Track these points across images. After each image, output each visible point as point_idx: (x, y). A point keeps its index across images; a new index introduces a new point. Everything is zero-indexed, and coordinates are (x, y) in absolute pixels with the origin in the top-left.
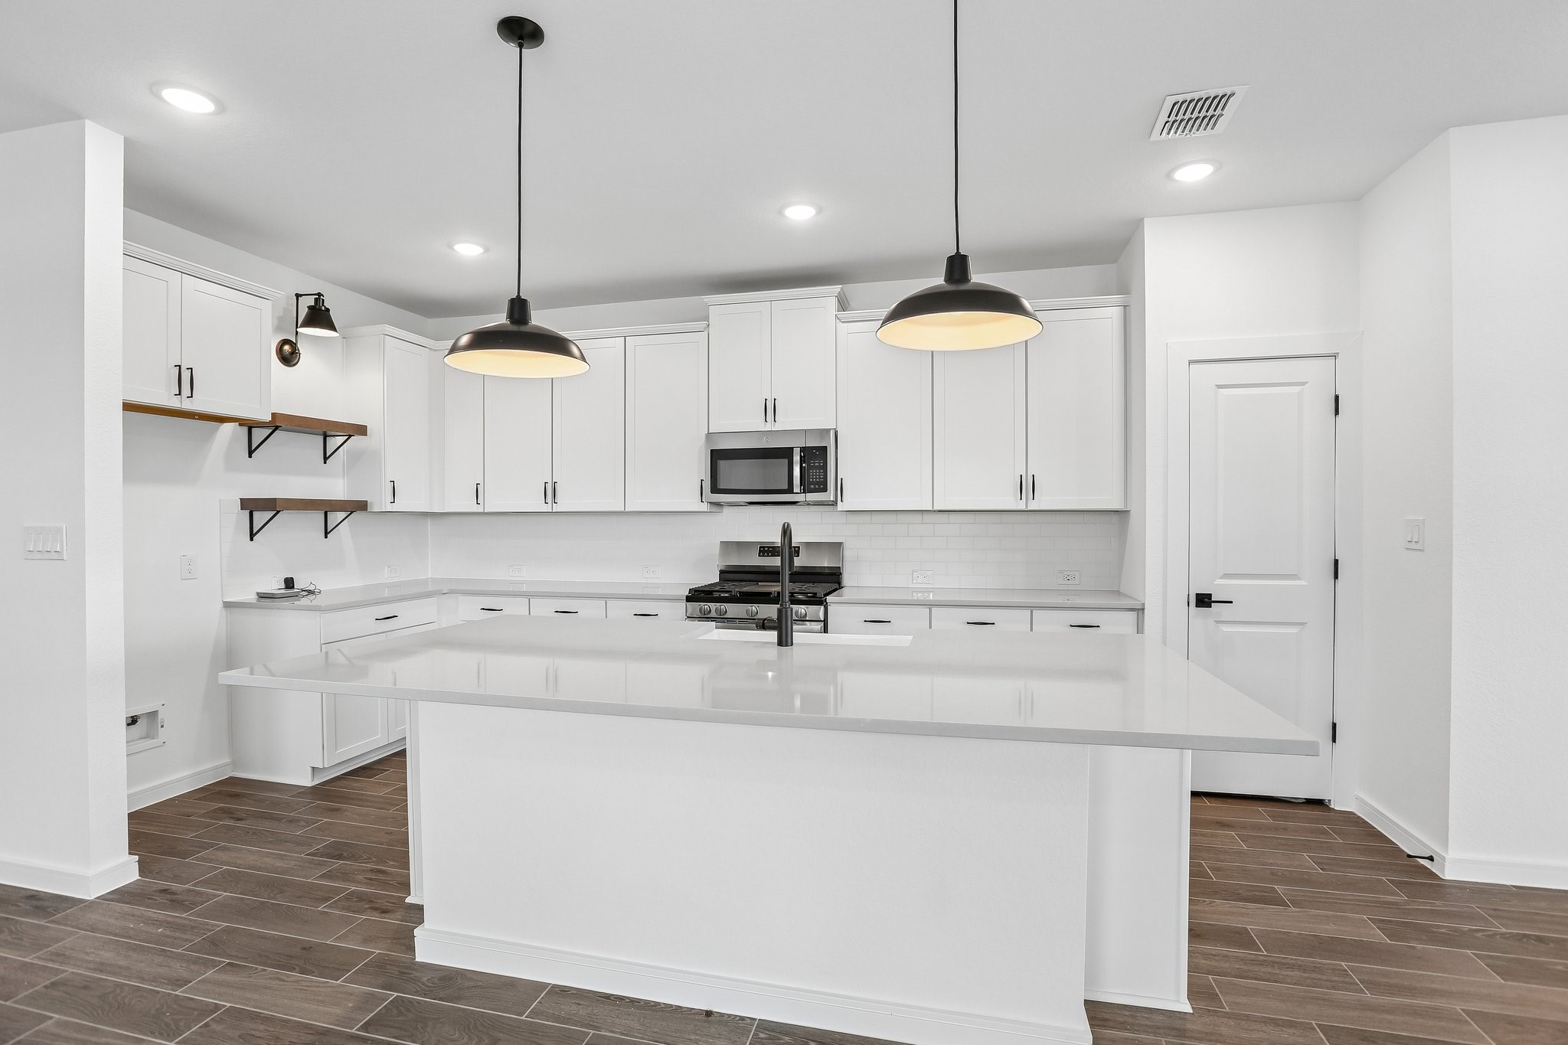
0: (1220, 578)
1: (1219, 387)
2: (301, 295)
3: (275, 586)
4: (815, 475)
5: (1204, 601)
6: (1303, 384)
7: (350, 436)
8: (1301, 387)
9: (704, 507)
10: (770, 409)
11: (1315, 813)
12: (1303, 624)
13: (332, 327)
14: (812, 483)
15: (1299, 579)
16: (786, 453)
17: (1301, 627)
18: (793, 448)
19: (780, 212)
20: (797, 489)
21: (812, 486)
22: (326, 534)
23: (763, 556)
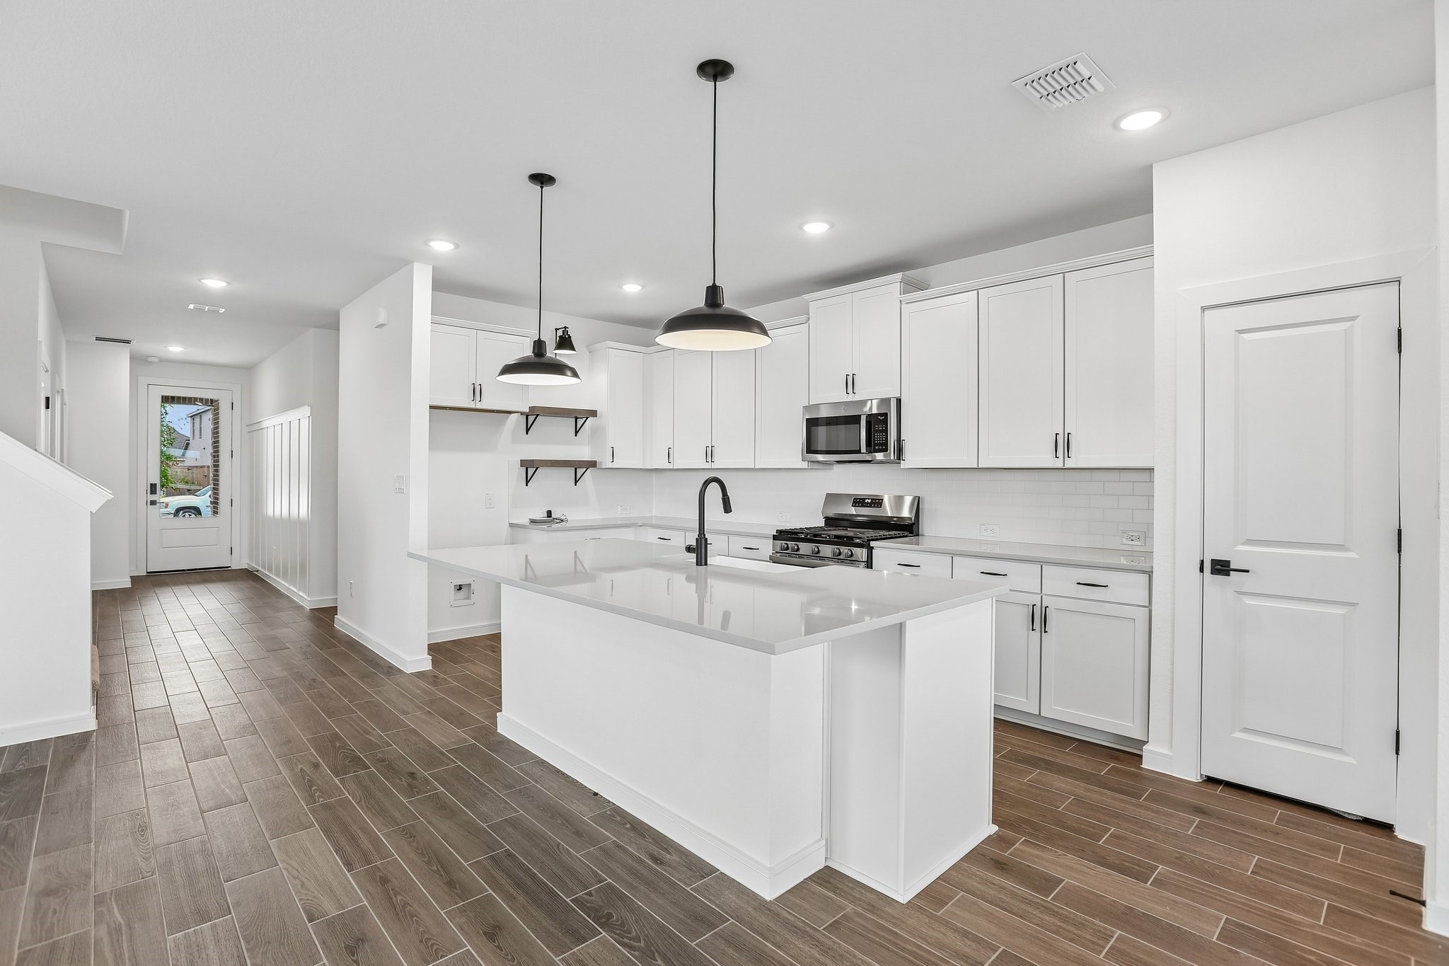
0: (1242, 544)
1: (1241, 332)
2: (559, 329)
3: (541, 515)
4: (878, 437)
5: (1222, 568)
6: (1354, 318)
7: (587, 418)
8: (1350, 323)
9: (805, 465)
10: (850, 383)
11: (1378, 838)
12: (1354, 605)
13: (573, 349)
14: (877, 445)
15: (1348, 550)
16: (855, 420)
17: (1351, 608)
18: (860, 415)
19: (801, 228)
20: (863, 449)
21: (877, 447)
22: (576, 482)
23: (859, 506)
